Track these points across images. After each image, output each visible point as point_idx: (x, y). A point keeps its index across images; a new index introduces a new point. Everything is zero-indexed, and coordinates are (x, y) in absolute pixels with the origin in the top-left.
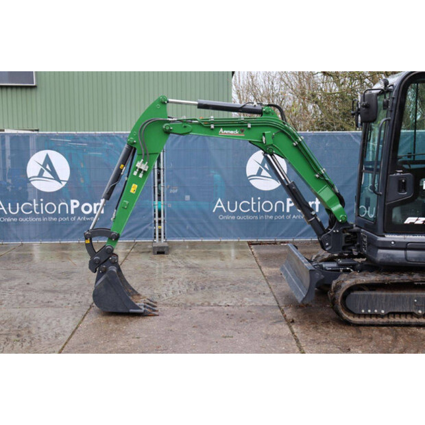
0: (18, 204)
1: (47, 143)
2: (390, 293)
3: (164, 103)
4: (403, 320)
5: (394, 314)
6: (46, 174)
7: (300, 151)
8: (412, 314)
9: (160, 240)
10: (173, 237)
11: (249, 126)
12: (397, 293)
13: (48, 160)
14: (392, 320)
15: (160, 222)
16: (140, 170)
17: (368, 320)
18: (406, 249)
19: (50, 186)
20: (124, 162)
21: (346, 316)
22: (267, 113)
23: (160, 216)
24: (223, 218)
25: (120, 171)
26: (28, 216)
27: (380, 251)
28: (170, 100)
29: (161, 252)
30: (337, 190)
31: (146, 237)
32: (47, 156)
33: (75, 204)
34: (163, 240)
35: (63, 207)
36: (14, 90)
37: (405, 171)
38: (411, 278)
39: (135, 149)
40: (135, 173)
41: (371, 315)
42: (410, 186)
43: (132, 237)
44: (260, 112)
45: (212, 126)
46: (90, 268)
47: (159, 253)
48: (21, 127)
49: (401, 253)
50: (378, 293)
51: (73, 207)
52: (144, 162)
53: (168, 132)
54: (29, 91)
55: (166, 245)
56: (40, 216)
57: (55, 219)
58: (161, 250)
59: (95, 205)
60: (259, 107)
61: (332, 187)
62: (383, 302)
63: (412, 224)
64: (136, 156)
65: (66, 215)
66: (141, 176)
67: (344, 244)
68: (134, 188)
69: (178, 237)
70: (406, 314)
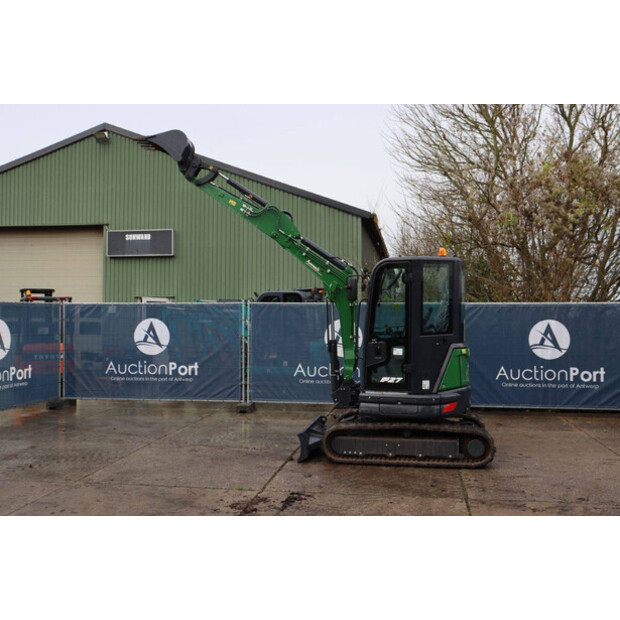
2: (367, 439)
4: (378, 460)
8: (386, 457)
14: (369, 460)
17: (346, 460)
18: (379, 403)
26: (133, 376)
27: (362, 404)
29: (243, 411)
32: (151, 324)
34: (248, 401)
35: (163, 368)
37: (379, 340)
41: (352, 456)
47: (241, 412)
49: (377, 405)
50: (358, 438)
51: (171, 369)
54: (167, 260)
56: (144, 376)
59: (190, 367)
63: (386, 383)
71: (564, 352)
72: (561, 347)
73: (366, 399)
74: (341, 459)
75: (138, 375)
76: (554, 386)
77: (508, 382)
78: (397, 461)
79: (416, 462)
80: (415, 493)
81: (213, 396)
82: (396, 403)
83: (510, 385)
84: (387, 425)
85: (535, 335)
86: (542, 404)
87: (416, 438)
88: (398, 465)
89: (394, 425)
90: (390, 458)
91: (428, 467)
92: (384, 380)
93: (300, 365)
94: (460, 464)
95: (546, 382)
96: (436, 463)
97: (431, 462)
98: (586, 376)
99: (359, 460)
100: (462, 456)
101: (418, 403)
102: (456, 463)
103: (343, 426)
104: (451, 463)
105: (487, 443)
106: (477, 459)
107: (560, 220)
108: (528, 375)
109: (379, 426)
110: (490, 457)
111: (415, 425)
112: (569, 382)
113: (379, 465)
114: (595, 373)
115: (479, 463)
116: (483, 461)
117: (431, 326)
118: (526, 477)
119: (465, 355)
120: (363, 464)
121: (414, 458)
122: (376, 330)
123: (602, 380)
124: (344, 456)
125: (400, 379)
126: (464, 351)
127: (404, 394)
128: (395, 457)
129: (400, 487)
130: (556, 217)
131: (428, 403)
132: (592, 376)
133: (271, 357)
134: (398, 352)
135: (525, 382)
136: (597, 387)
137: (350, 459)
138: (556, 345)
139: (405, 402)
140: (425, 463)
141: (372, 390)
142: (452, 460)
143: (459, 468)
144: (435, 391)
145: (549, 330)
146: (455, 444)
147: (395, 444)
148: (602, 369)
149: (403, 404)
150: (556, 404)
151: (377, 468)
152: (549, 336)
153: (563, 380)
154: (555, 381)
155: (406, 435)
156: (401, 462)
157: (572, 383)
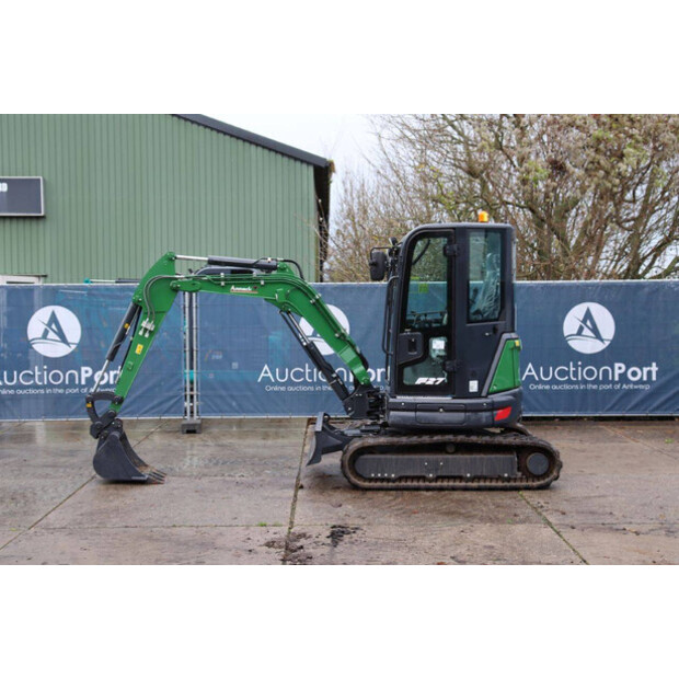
0: (15, 373)
1: (54, 297)
2: (400, 457)
3: (171, 260)
4: (415, 484)
5: (407, 478)
6: (51, 335)
7: (318, 309)
9: (192, 416)
10: (209, 412)
11: (262, 283)
12: (406, 456)
13: (54, 319)
14: (403, 484)
15: (192, 397)
16: (146, 330)
18: (416, 410)
19: (57, 350)
20: (129, 321)
21: (355, 480)
22: (283, 269)
23: (192, 389)
24: (271, 389)
25: (124, 330)
27: (392, 413)
28: (178, 256)
29: (191, 430)
30: (358, 350)
31: (175, 413)
32: (53, 314)
33: (87, 372)
36: (14, 222)
37: (413, 330)
38: (420, 440)
39: (141, 308)
40: (141, 333)
42: (420, 346)
43: (158, 413)
44: (275, 268)
45: (223, 283)
46: (91, 433)
47: (188, 432)
48: (22, 272)
49: (412, 414)
50: (388, 456)
51: (84, 376)
52: (150, 321)
53: (176, 290)
55: (199, 422)
57: (61, 391)
58: (191, 429)
60: (274, 263)
61: (353, 347)
62: (393, 466)
64: (142, 315)
65: (75, 386)
66: (147, 335)
67: (368, 409)
68: (139, 349)
69: (215, 412)
70: (418, 478)
71: (607, 343)
72: (604, 337)
73: (397, 407)
74: (367, 484)
75: (35, 386)
76: (595, 387)
77: (537, 383)
78: (439, 484)
79: (463, 484)
80: (482, 520)
81: (146, 412)
82: (437, 411)
83: (540, 387)
84: (426, 439)
85: (572, 321)
86: (580, 410)
87: (462, 454)
88: (441, 489)
89: (435, 438)
90: (431, 480)
91: (479, 489)
92: (421, 381)
93: (266, 367)
94: (518, 484)
95: (585, 382)
96: (488, 484)
97: (482, 484)
98: (634, 374)
99: (391, 484)
100: (520, 474)
101: (465, 409)
102: (512, 484)
103: (371, 441)
104: (506, 484)
105: (551, 457)
106: (538, 477)
107: (602, 173)
108: (562, 373)
109: (414, 439)
110: (555, 474)
111: (461, 438)
112: (613, 382)
113: (418, 489)
114: (645, 370)
115: (542, 482)
116: (547, 480)
117: (478, 312)
118: (604, 496)
119: (518, 348)
120: (396, 489)
121: (461, 478)
122: (408, 318)
123: (654, 378)
124: (371, 480)
125: (441, 380)
126: (517, 343)
127: (447, 399)
128: (437, 479)
129: (460, 514)
130: (597, 169)
131: (477, 409)
132: (642, 373)
133: (213, 357)
134: (438, 345)
135: (558, 383)
136: (647, 387)
137: (378, 484)
138: (598, 335)
139: (449, 409)
140: (475, 484)
141: (404, 395)
142: (508, 480)
143: (517, 489)
144: (484, 394)
145: (588, 316)
146: (512, 460)
147: (437, 462)
148: (654, 364)
149: (446, 411)
150: (596, 410)
151: (416, 493)
152: (588, 323)
153: (606, 380)
154: (596, 382)
155: (449, 450)
156: (446, 483)
157: (617, 382)
